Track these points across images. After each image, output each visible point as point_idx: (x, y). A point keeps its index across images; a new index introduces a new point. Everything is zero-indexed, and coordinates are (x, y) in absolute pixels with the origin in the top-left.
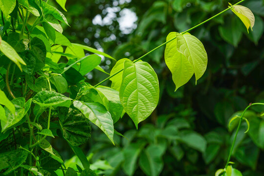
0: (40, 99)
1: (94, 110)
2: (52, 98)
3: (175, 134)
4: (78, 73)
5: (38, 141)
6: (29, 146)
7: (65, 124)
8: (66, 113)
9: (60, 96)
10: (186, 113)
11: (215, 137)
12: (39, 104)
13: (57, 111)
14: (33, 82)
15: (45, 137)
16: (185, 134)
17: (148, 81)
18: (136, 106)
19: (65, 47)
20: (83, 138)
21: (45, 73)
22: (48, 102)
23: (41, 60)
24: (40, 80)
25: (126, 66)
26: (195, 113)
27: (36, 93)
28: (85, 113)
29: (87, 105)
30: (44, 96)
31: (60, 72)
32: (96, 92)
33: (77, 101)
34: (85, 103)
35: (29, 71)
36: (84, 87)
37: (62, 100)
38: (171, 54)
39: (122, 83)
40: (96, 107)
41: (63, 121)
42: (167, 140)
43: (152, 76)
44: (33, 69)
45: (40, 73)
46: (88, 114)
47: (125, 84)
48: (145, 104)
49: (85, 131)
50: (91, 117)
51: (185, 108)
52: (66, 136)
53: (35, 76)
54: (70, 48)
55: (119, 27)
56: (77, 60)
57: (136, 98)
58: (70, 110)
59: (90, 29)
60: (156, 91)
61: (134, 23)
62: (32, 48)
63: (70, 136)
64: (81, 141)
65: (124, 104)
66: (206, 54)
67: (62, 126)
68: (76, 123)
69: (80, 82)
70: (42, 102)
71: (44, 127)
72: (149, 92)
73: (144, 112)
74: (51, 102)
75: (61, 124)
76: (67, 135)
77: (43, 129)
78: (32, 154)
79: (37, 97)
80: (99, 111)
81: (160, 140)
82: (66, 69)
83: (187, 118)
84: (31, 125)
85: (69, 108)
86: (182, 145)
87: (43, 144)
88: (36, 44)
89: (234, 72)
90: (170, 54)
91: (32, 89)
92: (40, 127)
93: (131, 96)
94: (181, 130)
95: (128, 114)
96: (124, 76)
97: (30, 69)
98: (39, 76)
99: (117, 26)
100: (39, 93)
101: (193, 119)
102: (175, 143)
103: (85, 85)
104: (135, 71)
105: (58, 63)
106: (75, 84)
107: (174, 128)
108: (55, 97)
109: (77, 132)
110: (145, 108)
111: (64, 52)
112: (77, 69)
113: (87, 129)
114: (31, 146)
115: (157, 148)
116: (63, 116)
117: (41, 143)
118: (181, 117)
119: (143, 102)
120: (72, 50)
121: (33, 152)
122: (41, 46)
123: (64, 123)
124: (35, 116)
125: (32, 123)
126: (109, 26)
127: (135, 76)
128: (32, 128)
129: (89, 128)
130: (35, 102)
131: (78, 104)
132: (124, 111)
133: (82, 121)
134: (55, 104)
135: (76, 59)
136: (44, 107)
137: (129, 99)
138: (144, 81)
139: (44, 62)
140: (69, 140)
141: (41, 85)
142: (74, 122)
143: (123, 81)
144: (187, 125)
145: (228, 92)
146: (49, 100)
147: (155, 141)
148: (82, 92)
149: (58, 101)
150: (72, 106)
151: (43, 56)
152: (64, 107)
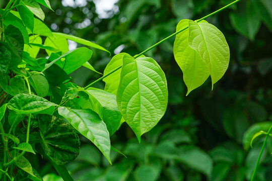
0: (17, 104)
1: (85, 120)
2: (32, 103)
3: (172, 152)
4: (62, 71)
5: (15, 159)
6: (2, 164)
7: (47, 137)
8: (49, 123)
9: (42, 100)
10: (186, 122)
11: (223, 154)
12: (17, 110)
13: (37, 120)
14: (7, 82)
15: (23, 153)
16: (185, 151)
17: (153, 81)
18: (137, 113)
19: (44, 38)
20: (70, 155)
21: (22, 71)
22: (27, 109)
23: (17, 54)
24: (16, 79)
25: (125, 63)
26: (197, 123)
27: (13, 97)
28: (73, 123)
29: (75, 113)
30: (22, 100)
31: (39, 69)
32: (86, 96)
33: (63, 107)
34: (72, 110)
35: (3, 68)
36: (71, 89)
37: (45, 106)
38: (182, 47)
39: (120, 84)
40: (87, 115)
41: (45, 132)
42: (161, 159)
43: (159, 75)
44: (8, 66)
45: (17, 71)
46: (77, 124)
47: (124, 84)
48: (150, 110)
49: (72, 146)
50: (81, 129)
51: (185, 116)
52: (48, 152)
53: (10, 75)
54: (50, 39)
55: (95, 9)
56: (61, 55)
57: (138, 103)
58: (54, 118)
59: (60, 12)
60: (164, 94)
61: (115, 4)
62: (7, 39)
63: (54, 152)
64: (68, 158)
65: (123, 110)
66: (228, 48)
67: (43, 139)
68: (60, 136)
69: (63, 83)
70: (20, 109)
71: (22, 141)
72: (155, 96)
73: (147, 121)
74: (31, 108)
75: (42, 137)
76: (49, 150)
77: (20, 143)
78: (7, 174)
79: (13, 102)
80: (91, 120)
81: (153, 159)
82: (48, 66)
83: (187, 129)
84: (5, 137)
85: (52, 116)
86: (180, 166)
87: (21, 162)
88: (10, 34)
89: (248, 70)
90: (180, 48)
91: (7, 91)
92: (16, 140)
93: (131, 100)
94: (178, 145)
95: (128, 123)
96: (123, 75)
97: (4, 66)
98: (15, 75)
99: (93, 8)
100: (16, 96)
101: (193, 130)
102: (172, 163)
103: (72, 87)
104: (136, 69)
105: (36, 58)
106: (58, 85)
107: (170, 144)
108: (36, 102)
109: (63, 147)
110: (149, 116)
111: (43, 43)
112: (61, 66)
113: (76, 143)
114: (5, 164)
115: (149, 171)
116: (45, 126)
117: (18, 161)
118: (179, 128)
119: (147, 108)
120: (53, 42)
121: (8, 172)
122: (17, 36)
123: (45, 135)
124: (10, 127)
125: (7, 135)
126: (83, 8)
127: (136, 76)
128: (7, 141)
129: (77, 142)
130: (11, 108)
131: (63, 111)
132: (123, 121)
133: (69, 133)
134: (36, 110)
135: (60, 53)
136: (22, 114)
137: (129, 105)
138: (149, 81)
139: (21, 57)
140: (52, 157)
141: (17, 86)
142: (59, 134)
143: (121, 81)
144: (187, 139)
145: (240, 96)
146: (29, 105)
147: (146, 160)
148: (68, 95)
149: (39, 107)
150: (56, 113)
151: (20, 49)
152: (46, 115)
